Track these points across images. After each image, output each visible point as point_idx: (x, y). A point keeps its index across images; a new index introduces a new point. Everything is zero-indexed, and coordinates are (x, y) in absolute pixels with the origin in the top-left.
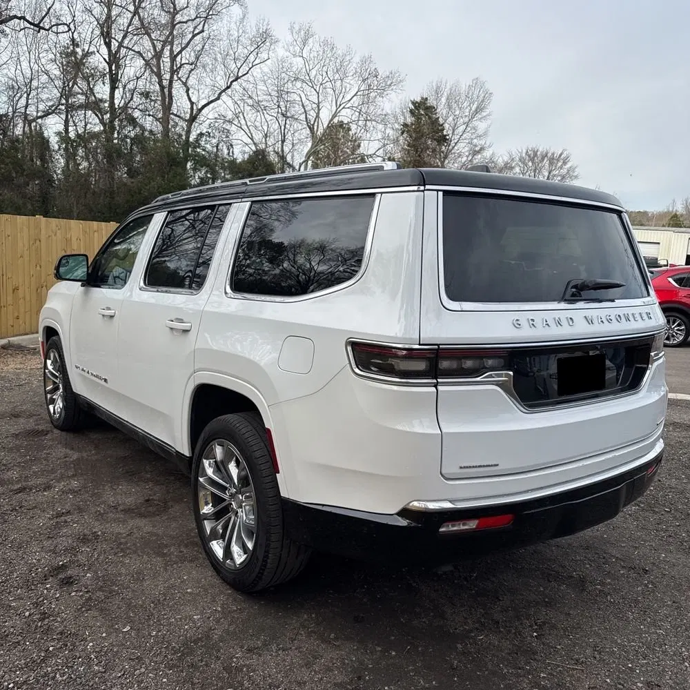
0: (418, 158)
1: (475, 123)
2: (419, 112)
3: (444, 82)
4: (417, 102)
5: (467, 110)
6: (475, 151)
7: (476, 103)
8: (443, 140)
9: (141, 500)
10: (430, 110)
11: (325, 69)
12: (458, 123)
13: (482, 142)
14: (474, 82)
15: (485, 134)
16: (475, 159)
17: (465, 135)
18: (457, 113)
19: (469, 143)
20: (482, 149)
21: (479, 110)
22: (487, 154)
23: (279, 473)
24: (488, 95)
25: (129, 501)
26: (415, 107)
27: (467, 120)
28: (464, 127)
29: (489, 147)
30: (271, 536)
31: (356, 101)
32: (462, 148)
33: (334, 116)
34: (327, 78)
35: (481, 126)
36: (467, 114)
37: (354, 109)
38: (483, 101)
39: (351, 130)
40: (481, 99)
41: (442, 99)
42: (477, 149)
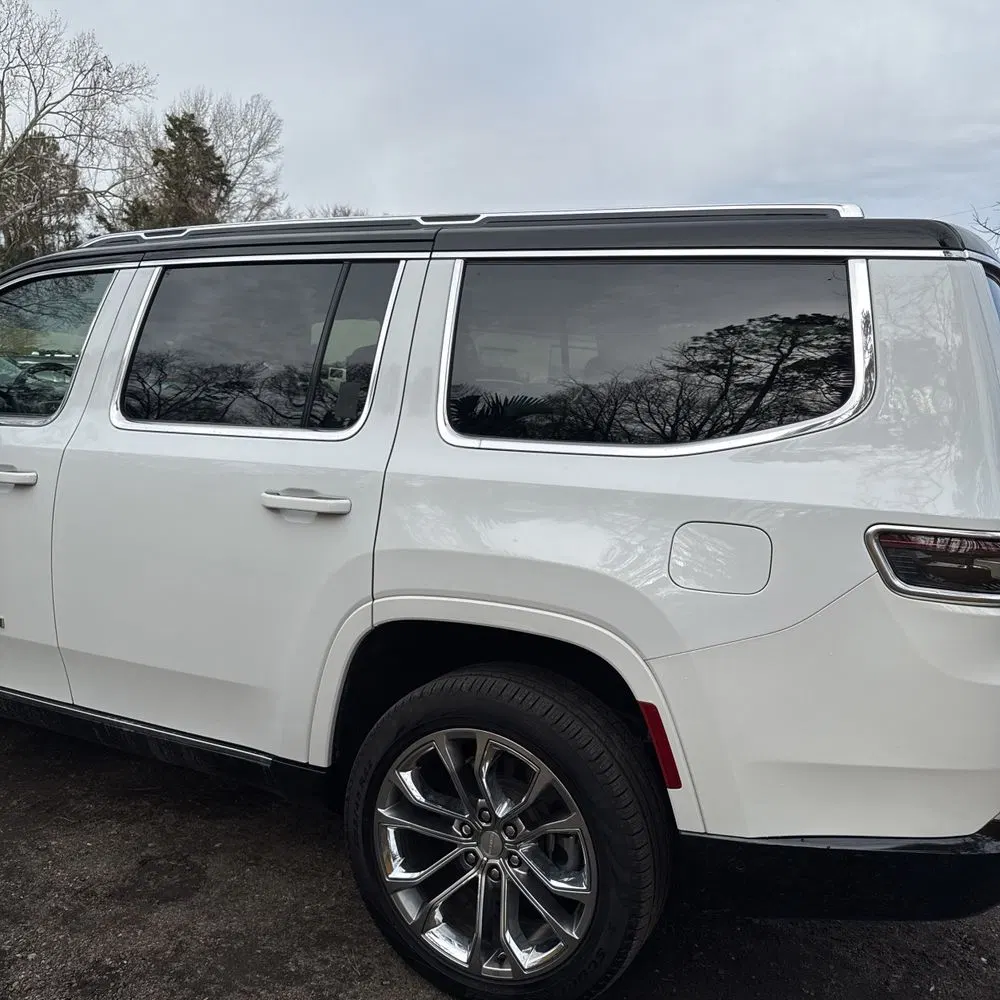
0: (183, 205)
1: (258, 160)
2: (181, 134)
3: (206, 96)
4: (177, 119)
5: (246, 141)
6: (262, 203)
7: (259, 132)
8: (222, 181)
9: (133, 864)
10: (198, 133)
11: (14, 43)
12: (232, 158)
13: (272, 191)
14: (255, 100)
15: (274, 180)
16: (263, 215)
17: (243, 178)
18: (230, 143)
19: (251, 190)
20: (272, 202)
21: (263, 142)
22: (281, 207)
23: (677, 784)
24: (275, 123)
25: (102, 870)
26: (175, 126)
27: (245, 155)
28: (242, 164)
29: (283, 198)
30: (641, 907)
31: (71, 104)
32: (241, 195)
33: (33, 123)
34: (19, 59)
35: (269, 167)
36: (246, 146)
37: (70, 117)
38: (268, 130)
39: (58, 149)
40: (265, 126)
41: (206, 119)
42: (265, 200)
